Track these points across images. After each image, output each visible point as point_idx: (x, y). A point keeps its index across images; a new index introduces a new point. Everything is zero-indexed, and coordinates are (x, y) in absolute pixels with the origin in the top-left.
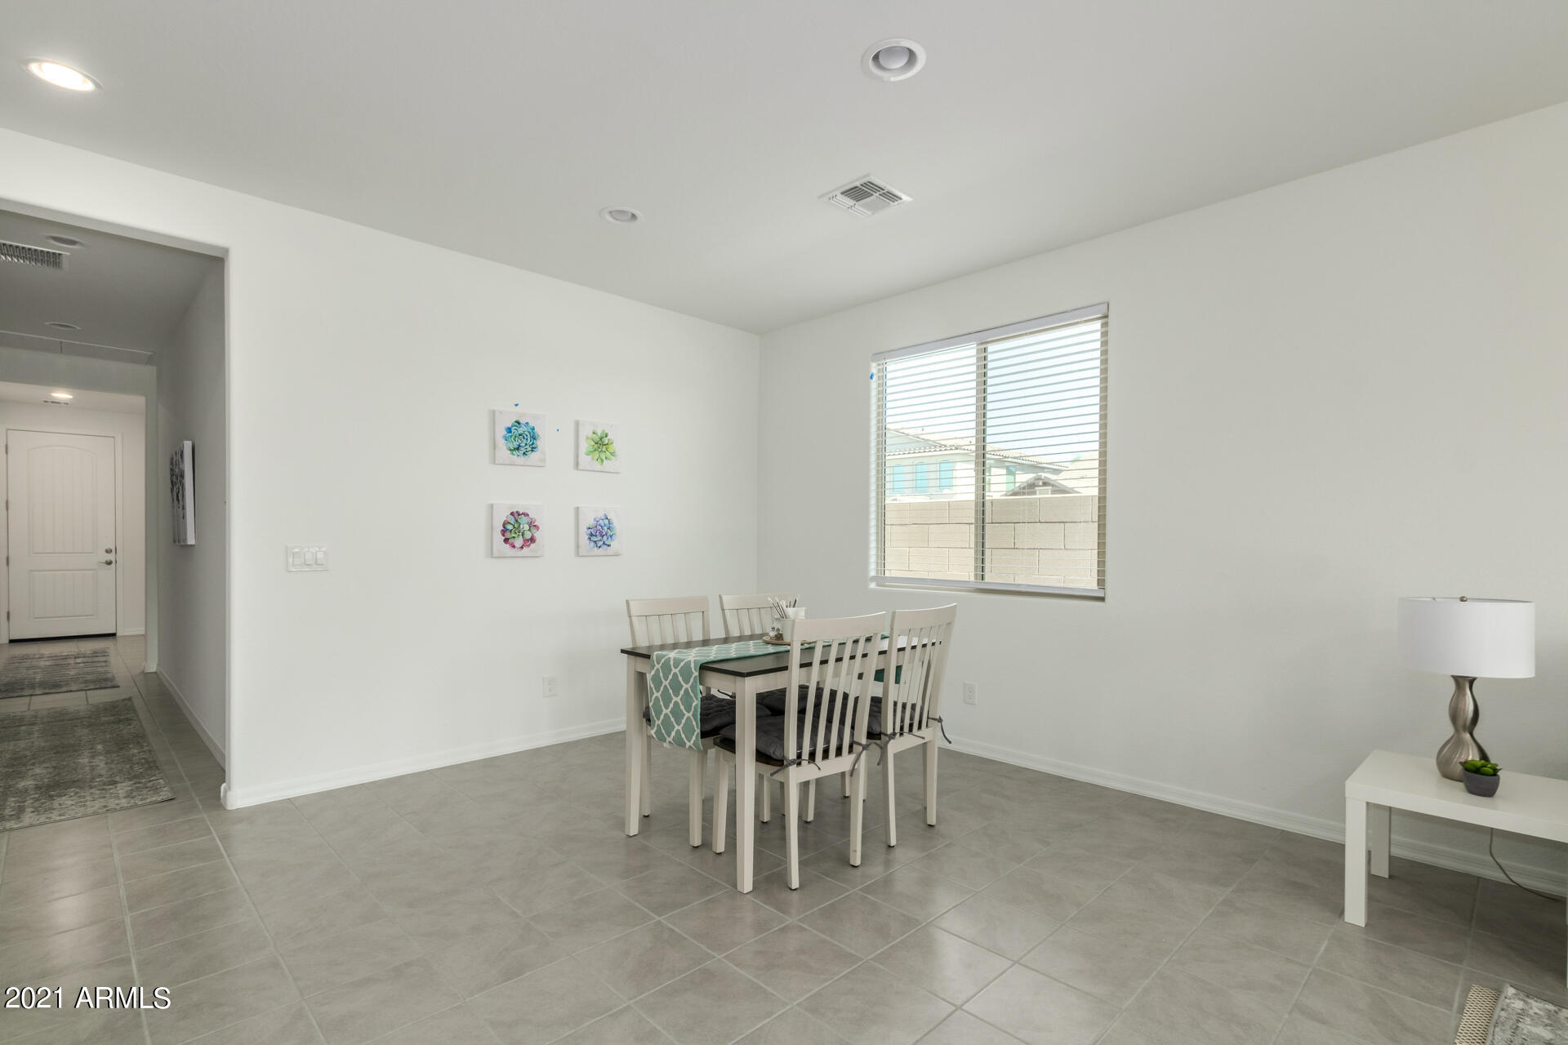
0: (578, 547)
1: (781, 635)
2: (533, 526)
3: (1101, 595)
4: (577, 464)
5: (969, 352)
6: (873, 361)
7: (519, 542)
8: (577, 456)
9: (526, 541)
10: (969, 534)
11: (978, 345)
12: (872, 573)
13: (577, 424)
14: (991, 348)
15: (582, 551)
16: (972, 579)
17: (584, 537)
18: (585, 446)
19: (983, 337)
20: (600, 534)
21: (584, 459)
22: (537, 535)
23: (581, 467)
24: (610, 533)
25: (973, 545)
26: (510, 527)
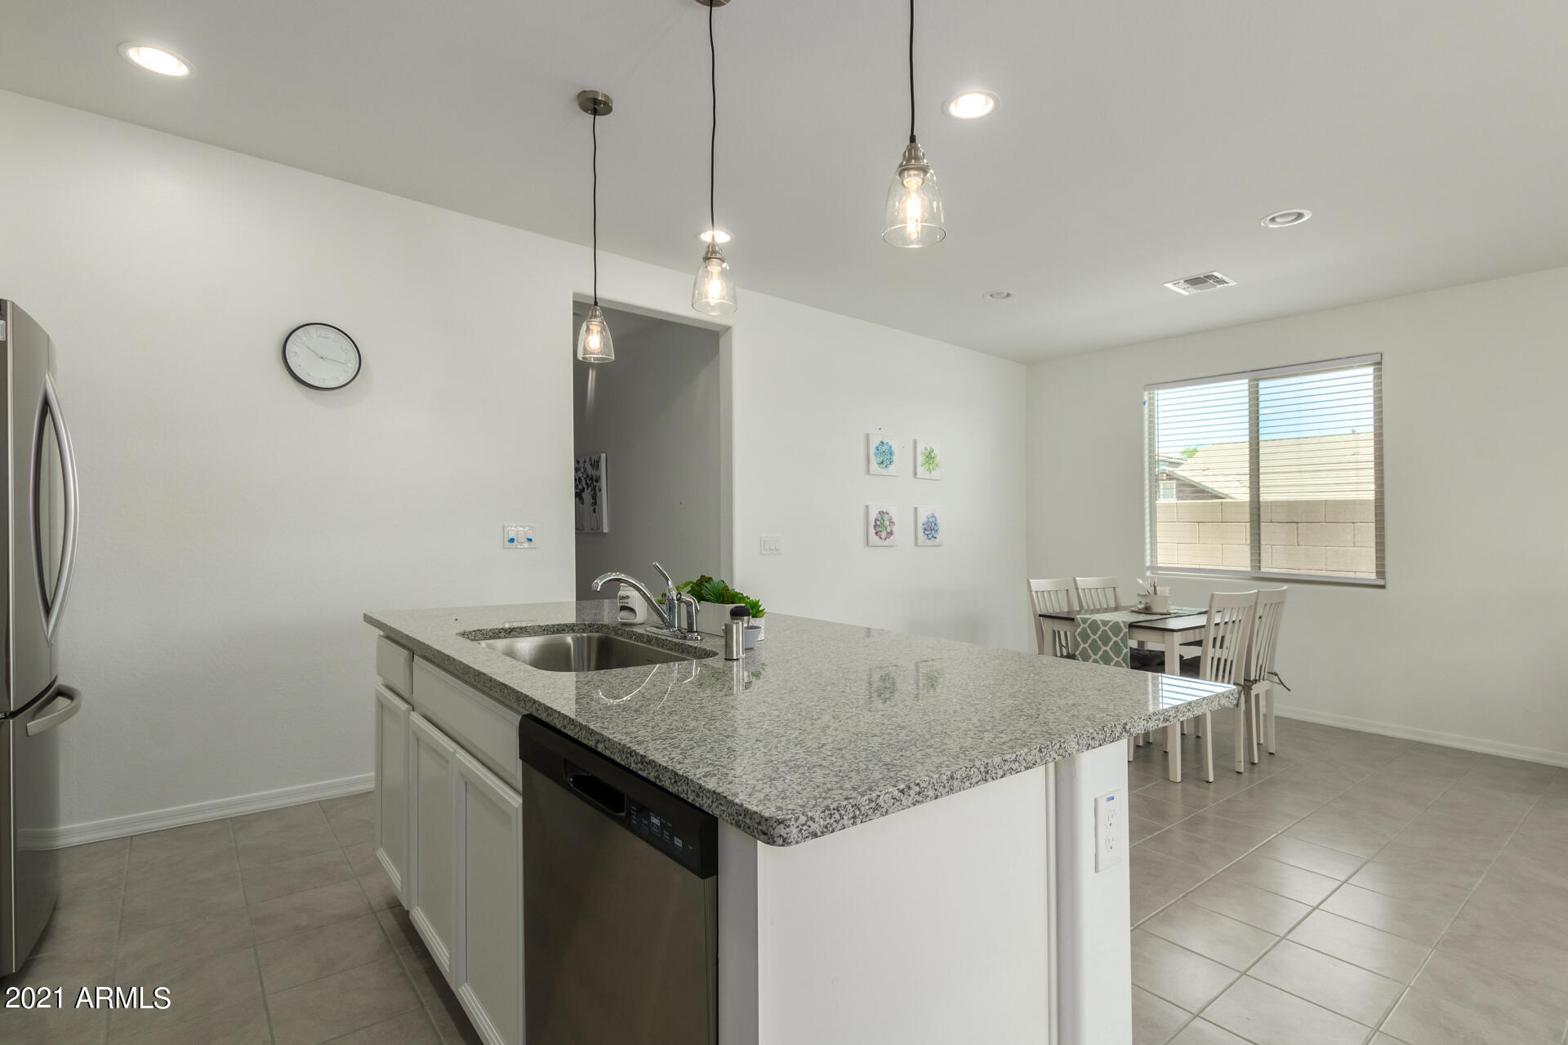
0: (916, 538)
1: (1150, 607)
2: (892, 523)
3: (1381, 582)
4: (915, 474)
5: (1242, 386)
6: (1145, 390)
7: (884, 535)
8: (915, 467)
9: (888, 533)
10: (1245, 530)
11: (1250, 381)
12: (1148, 564)
13: (915, 442)
14: (1262, 384)
15: (920, 542)
16: (1249, 569)
17: (920, 531)
18: (920, 459)
19: (1256, 375)
20: (931, 529)
21: (920, 469)
22: (895, 529)
23: (918, 476)
24: (936, 528)
25: (1249, 542)
26: (878, 523)
